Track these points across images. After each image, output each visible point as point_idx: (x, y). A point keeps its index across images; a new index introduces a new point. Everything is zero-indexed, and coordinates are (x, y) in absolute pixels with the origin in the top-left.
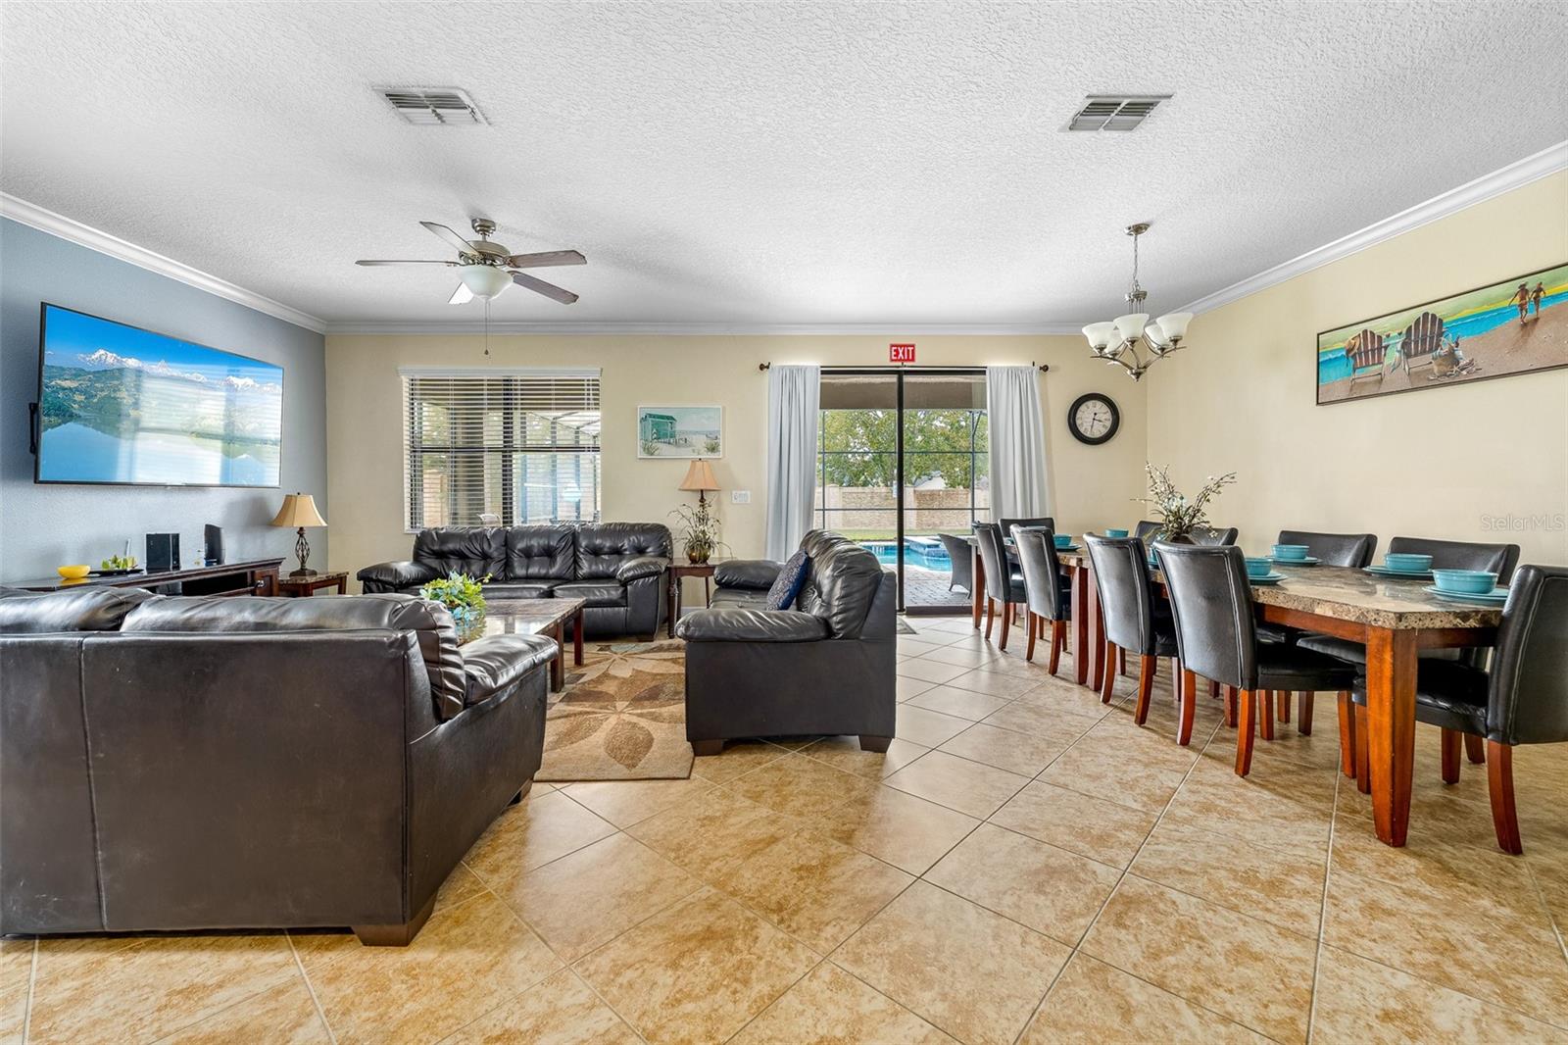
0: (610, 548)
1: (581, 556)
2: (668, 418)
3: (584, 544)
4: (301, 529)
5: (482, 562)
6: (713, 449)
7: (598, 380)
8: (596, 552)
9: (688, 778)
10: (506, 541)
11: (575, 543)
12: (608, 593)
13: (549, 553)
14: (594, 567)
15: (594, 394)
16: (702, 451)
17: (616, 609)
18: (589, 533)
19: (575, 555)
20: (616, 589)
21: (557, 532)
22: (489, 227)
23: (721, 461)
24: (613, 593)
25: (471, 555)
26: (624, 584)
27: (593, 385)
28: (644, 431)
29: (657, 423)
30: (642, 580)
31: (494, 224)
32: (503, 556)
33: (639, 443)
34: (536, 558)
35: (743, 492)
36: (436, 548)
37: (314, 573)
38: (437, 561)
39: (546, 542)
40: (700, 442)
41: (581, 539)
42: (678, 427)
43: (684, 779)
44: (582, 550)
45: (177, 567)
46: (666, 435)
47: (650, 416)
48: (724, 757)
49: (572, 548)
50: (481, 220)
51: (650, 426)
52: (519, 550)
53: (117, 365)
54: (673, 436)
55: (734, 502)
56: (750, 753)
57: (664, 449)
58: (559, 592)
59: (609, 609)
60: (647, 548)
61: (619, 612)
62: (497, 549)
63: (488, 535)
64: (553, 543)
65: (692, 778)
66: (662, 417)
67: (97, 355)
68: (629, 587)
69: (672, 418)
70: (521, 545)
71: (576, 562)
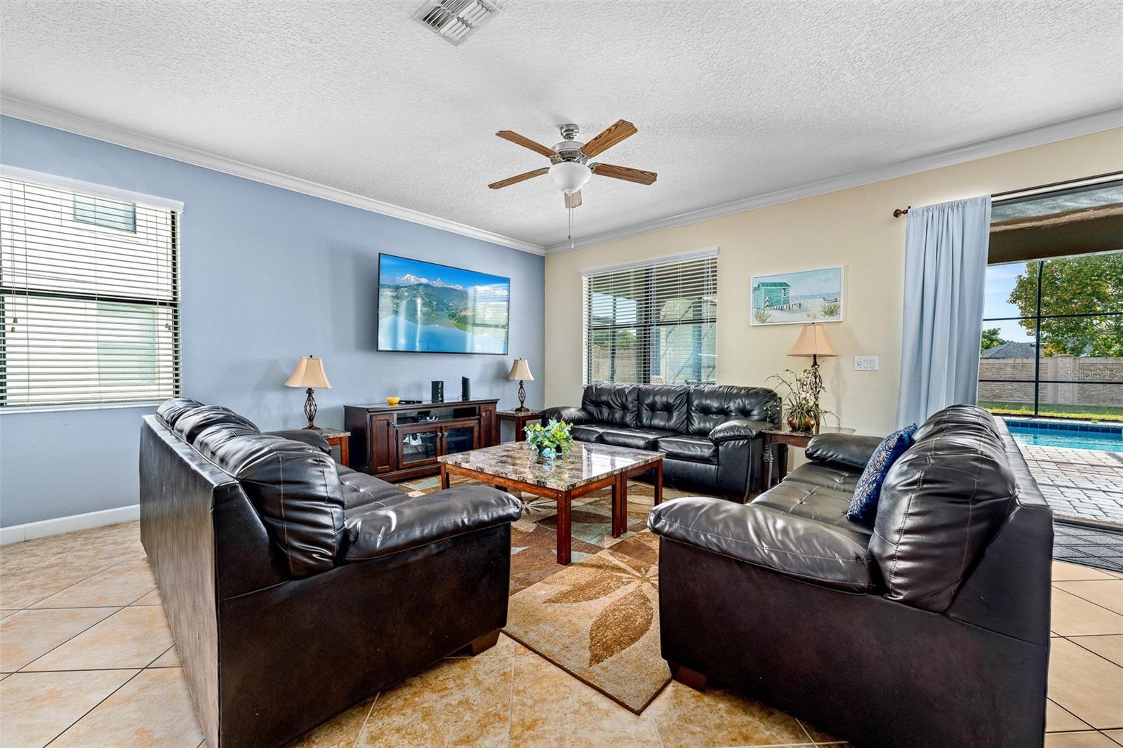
0: (717, 408)
1: (693, 414)
2: (781, 284)
3: (696, 403)
4: (522, 381)
5: (622, 412)
6: (831, 312)
7: (716, 259)
8: (706, 411)
9: (638, 713)
10: (638, 396)
11: (689, 402)
12: (702, 451)
13: (668, 408)
14: (702, 425)
15: (712, 272)
16: (819, 315)
17: (708, 466)
18: (701, 394)
19: (689, 412)
20: (709, 447)
21: (674, 391)
22: (572, 130)
23: (841, 325)
24: (706, 450)
25: (615, 406)
26: (717, 442)
27: (712, 263)
28: (756, 300)
29: (770, 291)
30: (733, 442)
31: (576, 127)
32: (636, 409)
33: (752, 312)
34: (659, 412)
35: (869, 358)
36: (594, 399)
37: (528, 410)
38: (595, 408)
39: (665, 400)
40: (817, 306)
41: (694, 397)
42: (792, 293)
43: (632, 711)
44: (693, 409)
45: (442, 401)
46: (778, 302)
47: (763, 284)
48: (707, 699)
49: (686, 405)
50: (566, 125)
51: (763, 295)
52: (646, 405)
53: (416, 283)
54: (786, 302)
55: (857, 368)
56: (745, 711)
57: (776, 315)
58: (664, 443)
59: (702, 465)
60: (752, 411)
61: (710, 469)
62: (632, 402)
63: (627, 392)
64: (671, 401)
65: (644, 714)
66: (775, 284)
67: (406, 277)
68: (720, 448)
69: (788, 285)
70: (649, 401)
71: (689, 419)
